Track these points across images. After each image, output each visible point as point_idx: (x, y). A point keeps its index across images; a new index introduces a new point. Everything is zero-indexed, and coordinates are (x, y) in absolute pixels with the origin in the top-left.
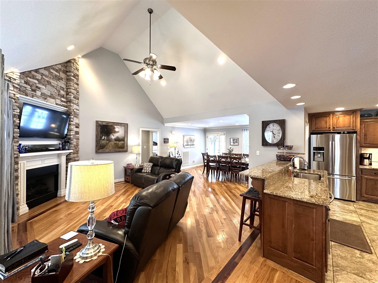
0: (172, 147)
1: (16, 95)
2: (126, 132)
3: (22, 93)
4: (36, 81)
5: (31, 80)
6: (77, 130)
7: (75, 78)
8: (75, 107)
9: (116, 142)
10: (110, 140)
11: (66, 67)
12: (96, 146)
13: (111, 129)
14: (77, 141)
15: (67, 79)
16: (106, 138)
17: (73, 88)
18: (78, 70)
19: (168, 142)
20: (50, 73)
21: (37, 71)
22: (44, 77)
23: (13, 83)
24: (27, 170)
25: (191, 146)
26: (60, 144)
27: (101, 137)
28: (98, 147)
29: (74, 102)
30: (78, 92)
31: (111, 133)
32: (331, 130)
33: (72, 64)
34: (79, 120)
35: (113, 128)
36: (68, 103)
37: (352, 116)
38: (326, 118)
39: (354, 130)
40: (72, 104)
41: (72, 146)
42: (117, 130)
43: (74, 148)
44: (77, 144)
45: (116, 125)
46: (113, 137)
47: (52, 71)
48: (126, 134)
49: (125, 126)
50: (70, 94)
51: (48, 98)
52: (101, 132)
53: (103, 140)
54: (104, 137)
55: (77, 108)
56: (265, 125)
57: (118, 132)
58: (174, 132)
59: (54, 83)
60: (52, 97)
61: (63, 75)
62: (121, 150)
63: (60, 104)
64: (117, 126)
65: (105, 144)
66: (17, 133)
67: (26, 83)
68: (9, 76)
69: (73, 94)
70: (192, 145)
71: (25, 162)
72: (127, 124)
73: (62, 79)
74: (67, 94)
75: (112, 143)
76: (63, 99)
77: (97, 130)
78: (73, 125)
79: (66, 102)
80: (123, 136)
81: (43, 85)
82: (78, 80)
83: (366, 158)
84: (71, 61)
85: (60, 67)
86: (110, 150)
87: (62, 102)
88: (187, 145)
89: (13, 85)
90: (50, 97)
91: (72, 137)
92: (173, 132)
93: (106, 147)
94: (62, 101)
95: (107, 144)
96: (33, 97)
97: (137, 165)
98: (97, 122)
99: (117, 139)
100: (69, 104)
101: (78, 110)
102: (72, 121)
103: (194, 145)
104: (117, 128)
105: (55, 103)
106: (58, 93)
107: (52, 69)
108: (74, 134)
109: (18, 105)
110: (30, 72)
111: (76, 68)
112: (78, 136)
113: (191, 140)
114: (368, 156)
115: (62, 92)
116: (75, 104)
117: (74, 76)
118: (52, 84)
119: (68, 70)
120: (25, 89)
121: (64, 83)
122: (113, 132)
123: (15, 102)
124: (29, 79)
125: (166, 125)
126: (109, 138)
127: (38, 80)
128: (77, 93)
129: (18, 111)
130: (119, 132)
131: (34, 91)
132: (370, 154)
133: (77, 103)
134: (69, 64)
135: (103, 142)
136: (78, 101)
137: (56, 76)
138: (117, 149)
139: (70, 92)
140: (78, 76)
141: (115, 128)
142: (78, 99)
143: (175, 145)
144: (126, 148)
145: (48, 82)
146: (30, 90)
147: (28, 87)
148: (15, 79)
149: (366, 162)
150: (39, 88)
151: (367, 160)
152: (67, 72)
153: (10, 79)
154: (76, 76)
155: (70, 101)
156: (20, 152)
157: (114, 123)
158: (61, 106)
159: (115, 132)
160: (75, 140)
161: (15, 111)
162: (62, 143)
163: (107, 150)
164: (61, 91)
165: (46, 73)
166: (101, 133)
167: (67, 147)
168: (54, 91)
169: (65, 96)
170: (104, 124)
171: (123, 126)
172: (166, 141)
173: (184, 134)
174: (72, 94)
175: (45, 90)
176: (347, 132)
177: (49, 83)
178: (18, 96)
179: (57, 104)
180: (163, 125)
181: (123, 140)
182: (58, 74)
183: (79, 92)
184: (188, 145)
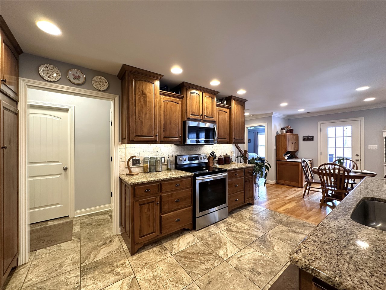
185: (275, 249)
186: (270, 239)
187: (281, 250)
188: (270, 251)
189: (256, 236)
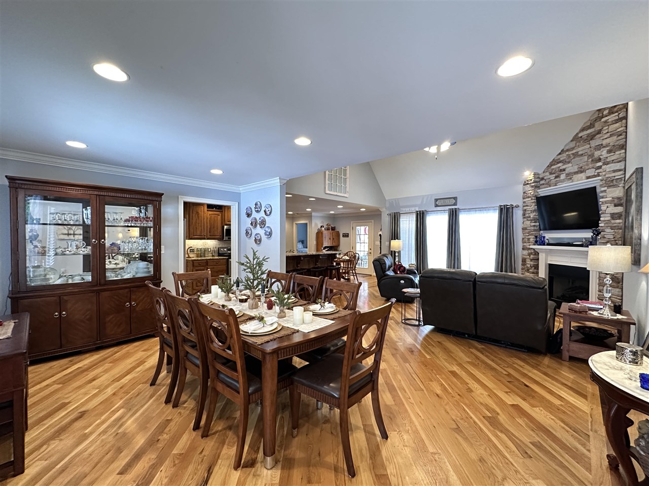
1: (531, 193)
4: (559, 165)
14: (615, 232)
20: (579, 139)
21: (562, 152)
22: (569, 152)
23: (530, 184)
24: (549, 264)
44: (615, 237)
51: (574, 176)
55: (618, 166)
59: (583, 149)
60: (581, 171)
69: (607, 146)
73: (598, 132)
76: (599, 164)
78: (606, 202)
81: (569, 162)
90: (578, 172)
91: (603, 225)
94: (597, 168)
96: (556, 184)
101: (620, 170)
105: (583, 178)
106: (590, 160)
108: (609, 218)
112: (619, 221)
118: (580, 153)
123: (531, 199)
127: (562, 161)
131: (558, 177)
145: (575, 155)
146: (554, 178)
150: (564, 170)
153: (528, 181)
158: (596, 176)
160: (608, 230)
161: (531, 207)
165: (573, 144)
175: (570, 168)
178: (534, 193)
179: (588, 178)
182: (591, 131)
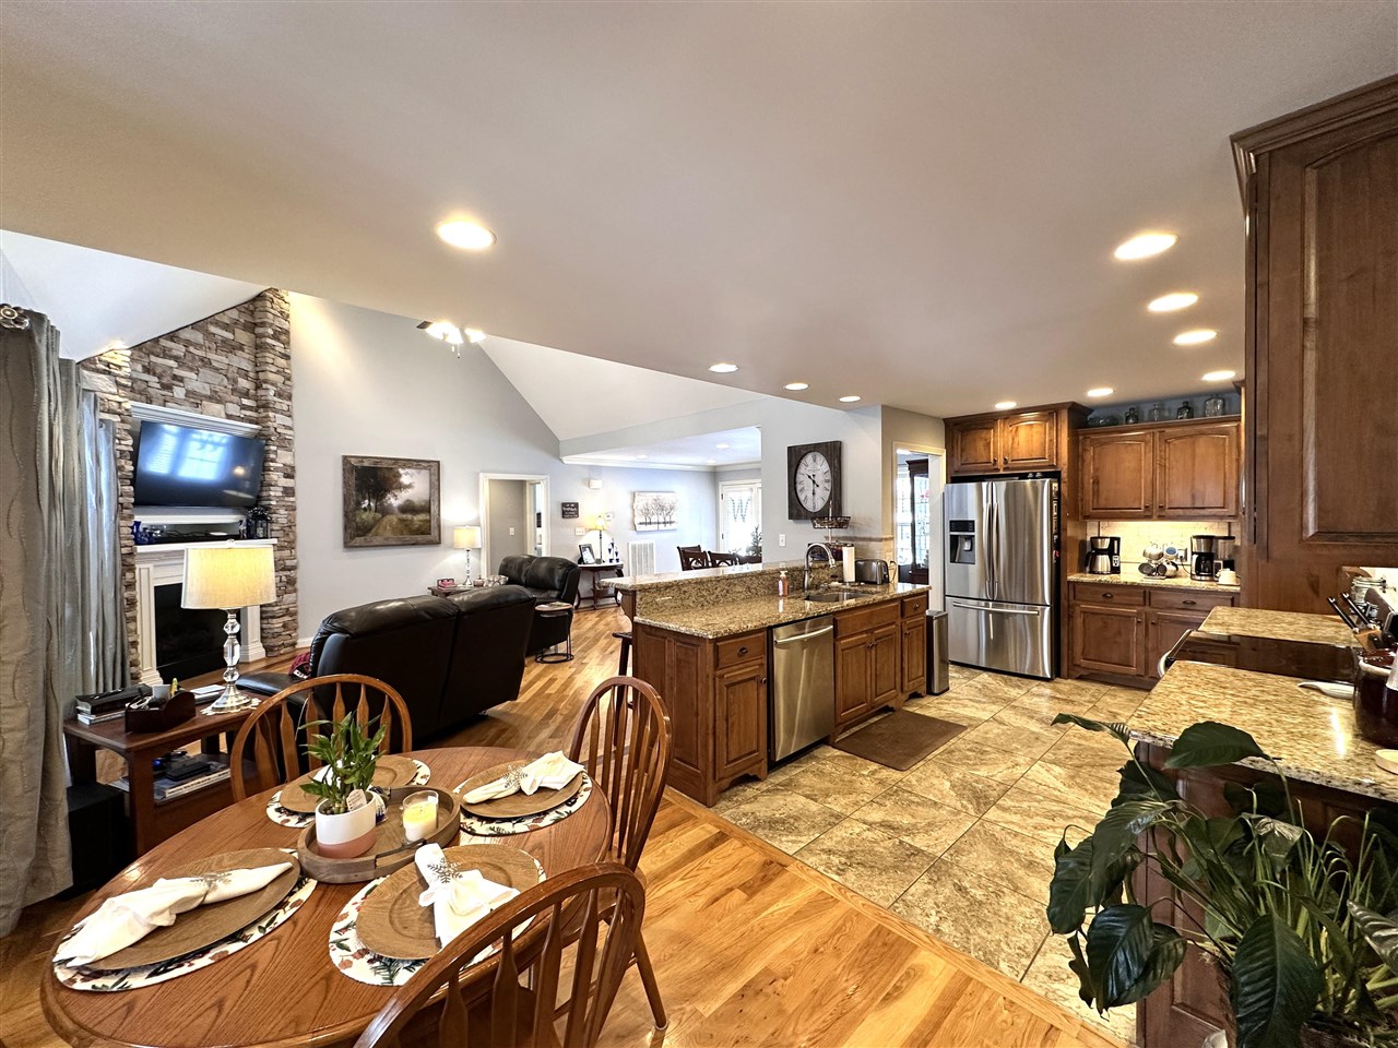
0: (590, 530)
1: (123, 405)
2: (435, 486)
3: (139, 396)
4: (172, 363)
5: (160, 361)
6: (289, 483)
7: (279, 340)
8: (280, 419)
9: (404, 516)
10: (385, 511)
11: (252, 313)
12: (346, 528)
13: (389, 479)
14: (289, 515)
15: (257, 347)
16: (372, 504)
17: (274, 369)
18: (286, 317)
19: (577, 513)
20: (209, 335)
21: (172, 336)
22: (191, 349)
23: (115, 376)
24: (156, 587)
25: (662, 526)
26: (241, 521)
27: (358, 504)
28: (349, 531)
29: (278, 406)
30: (289, 379)
31: (387, 491)
32: (999, 470)
33: (269, 304)
34: (294, 456)
35: (395, 476)
36: (261, 410)
37: (1047, 424)
38: (985, 431)
39: (1053, 466)
40: (271, 414)
41: (275, 527)
42: (405, 480)
43: (280, 534)
44: (290, 521)
45: (404, 467)
46: (395, 500)
47: (213, 329)
48: (436, 492)
49: (433, 468)
50: (264, 386)
51: (204, 402)
52: (359, 489)
53: (365, 509)
54: (367, 501)
55: (288, 421)
56: (796, 456)
57: (409, 486)
58: (596, 483)
59: (218, 359)
60: (215, 398)
61: (243, 337)
62: (419, 538)
63: (238, 414)
64: (407, 470)
65: (371, 521)
66: (130, 496)
67: (147, 370)
68: (106, 361)
69: (272, 384)
70: (664, 523)
71: (150, 566)
72: (438, 462)
73: (241, 347)
74: (258, 387)
75: (393, 519)
76: (245, 402)
77: (346, 483)
78: (277, 469)
79: (256, 409)
80: (427, 498)
81: (191, 369)
82: (287, 344)
83: (1102, 552)
84: (265, 296)
85: (234, 314)
86: (387, 539)
87: (244, 409)
88: (646, 523)
89: (116, 382)
90: (210, 398)
91: (274, 503)
92: (592, 481)
93: (373, 530)
94: (244, 407)
95: (377, 521)
96: (164, 404)
97: (468, 583)
98: (345, 458)
99: (409, 508)
100: (264, 414)
101: (291, 429)
102: (273, 461)
103: (671, 522)
104: (407, 474)
105: (223, 415)
106: (231, 387)
107: (212, 323)
108: (280, 494)
109: (128, 427)
110: (156, 340)
111: (281, 313)
112: (292, 499)
113: (662, 508)
114: (1106, 546)
115: (244, 383)
116: (282, 412)
117: (275, 337)
118: (214, 364)
119: (258, 321)
120: (144, 386)
121: (247, 356)
122: (394, 486)
123: (123, 421)
124: (153, 358)
125: (567, 460)
126: (381, 504)
127: (176, 358)
128: (287, 382)
129: (130, 442)
130: (414, 486)
131: (168, 387)
132: (1113, 539)
133: (285, 408)
134: (259, 304)
135: (364, 516)
136: (289, 403)
137: (225, 341)
138: (408, 537)
139: (266, 382)
140: (287, 332)
141: (400, 476)
142: (290, 398)
143: (600, 524)
144: (436, 533)
145: (203, 361)
146: (158, 386)
147: (153, 380)
148: (120, 367)
149: (1103, 562)
150: (181, 379)
151: (1106, 557)
152: (255, 324)
153: (108, 366)
154: (282, 335)
155: (266, 406)
156: (138, 542)
157: (396, 460)
158: (242, 420)
159: (401, 487)
160: (282, 511)
161: (122, 442)
162: (248, 521)
163: (378, 540)
164: (240, 380)
165: (198, 337)
166: (357, 491)
167: (260, 531)
168: (220, 382)
169: (252, 392)
170: (366, 464)
171: (425, 468)
172: (569, 510)
173: (633, 489)
174: (269, 386)
175: (195, 381)
176: (1042, 473)
177: (206, 363)
178: (128, 405)
179: (229, 417)
180: (558, 462)
181: (426, 509)
182: (230, 336)
183: (294, 378)
184: (650, 523)
185: (948, 784)
186: (965, 802)
187: (935, 781)
188: (958, 778)
189: (1005, 809)
